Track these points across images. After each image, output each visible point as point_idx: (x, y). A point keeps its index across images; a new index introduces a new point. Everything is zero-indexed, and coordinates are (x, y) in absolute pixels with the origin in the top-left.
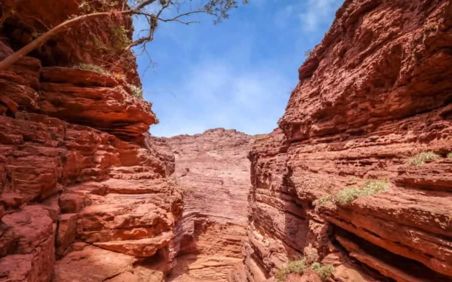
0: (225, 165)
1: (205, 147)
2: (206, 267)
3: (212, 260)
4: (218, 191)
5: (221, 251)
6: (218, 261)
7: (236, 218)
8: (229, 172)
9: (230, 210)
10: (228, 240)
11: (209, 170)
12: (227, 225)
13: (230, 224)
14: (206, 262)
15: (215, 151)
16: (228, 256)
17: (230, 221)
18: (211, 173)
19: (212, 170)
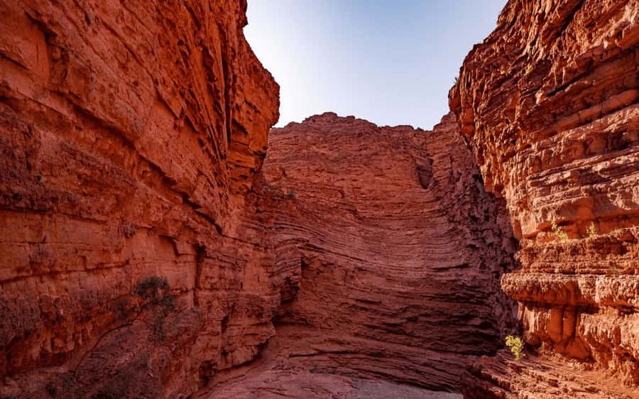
0: (345, 165)
1: (309, 138)
2: (321, 353)
3: (331, 341)
4: (337, 207)
5: (345, 325)
6: (340, 343)
7: (370, 260)
8: (353, 176)
9: (358, 243)
10: (357, 300)
11: (318, 173)
12: (356, 271)
13: (360, 269)
14: (321, 343)
15: (326, 145)
16: (357, 335)
17: (360, 265)
18: (322, 178)
19: (324, 174)
